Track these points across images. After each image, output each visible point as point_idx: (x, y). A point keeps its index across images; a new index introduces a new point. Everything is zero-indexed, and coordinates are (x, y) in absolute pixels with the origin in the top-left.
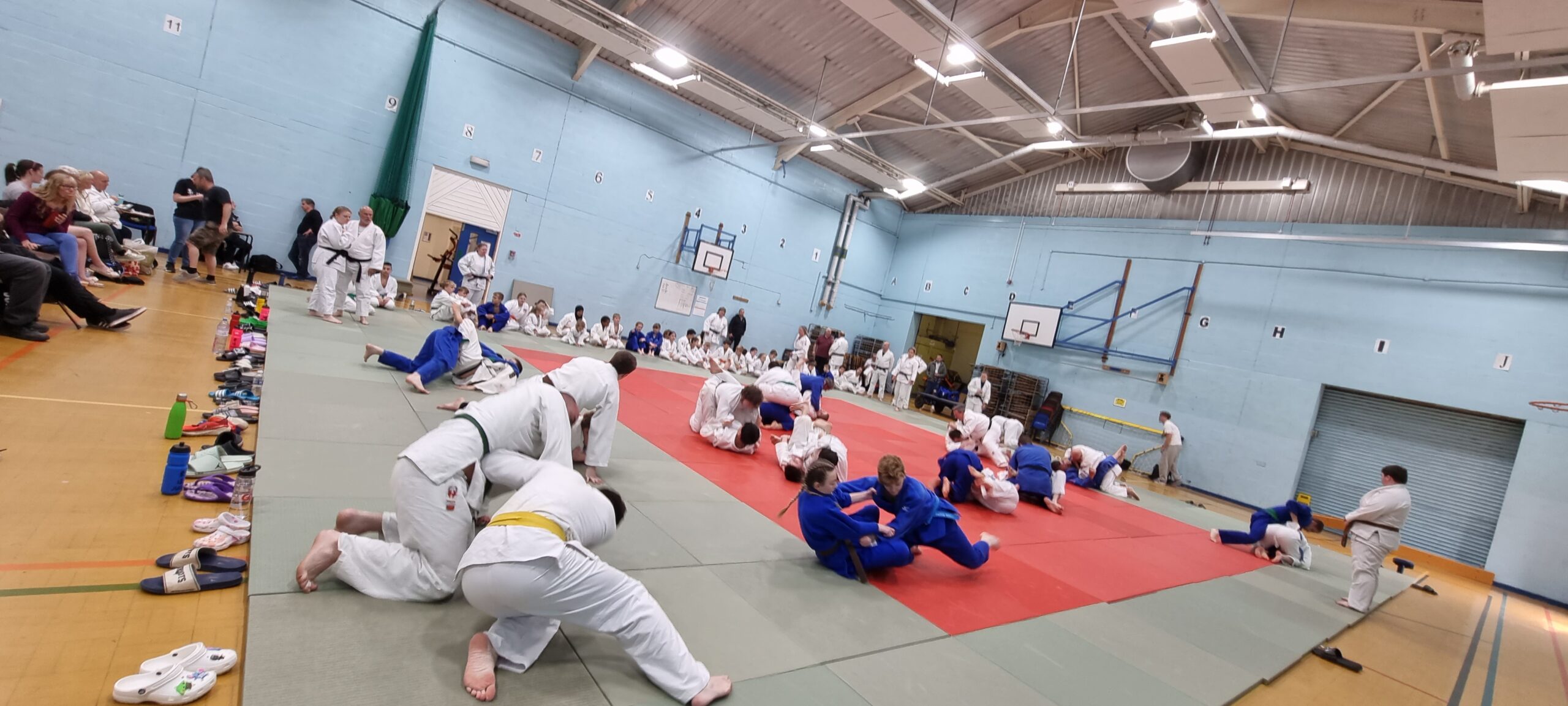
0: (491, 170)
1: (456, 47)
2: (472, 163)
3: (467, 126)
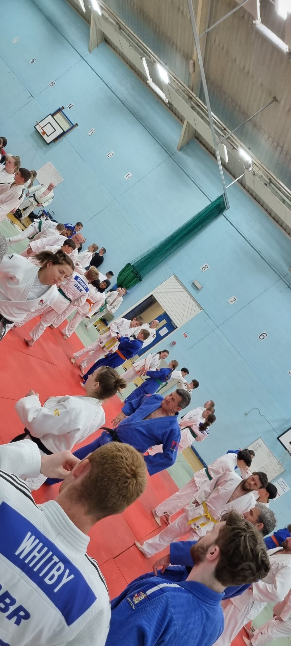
0: (200, 293)
1: (232, 226)
2: (193, 284)
3: (206, 264)
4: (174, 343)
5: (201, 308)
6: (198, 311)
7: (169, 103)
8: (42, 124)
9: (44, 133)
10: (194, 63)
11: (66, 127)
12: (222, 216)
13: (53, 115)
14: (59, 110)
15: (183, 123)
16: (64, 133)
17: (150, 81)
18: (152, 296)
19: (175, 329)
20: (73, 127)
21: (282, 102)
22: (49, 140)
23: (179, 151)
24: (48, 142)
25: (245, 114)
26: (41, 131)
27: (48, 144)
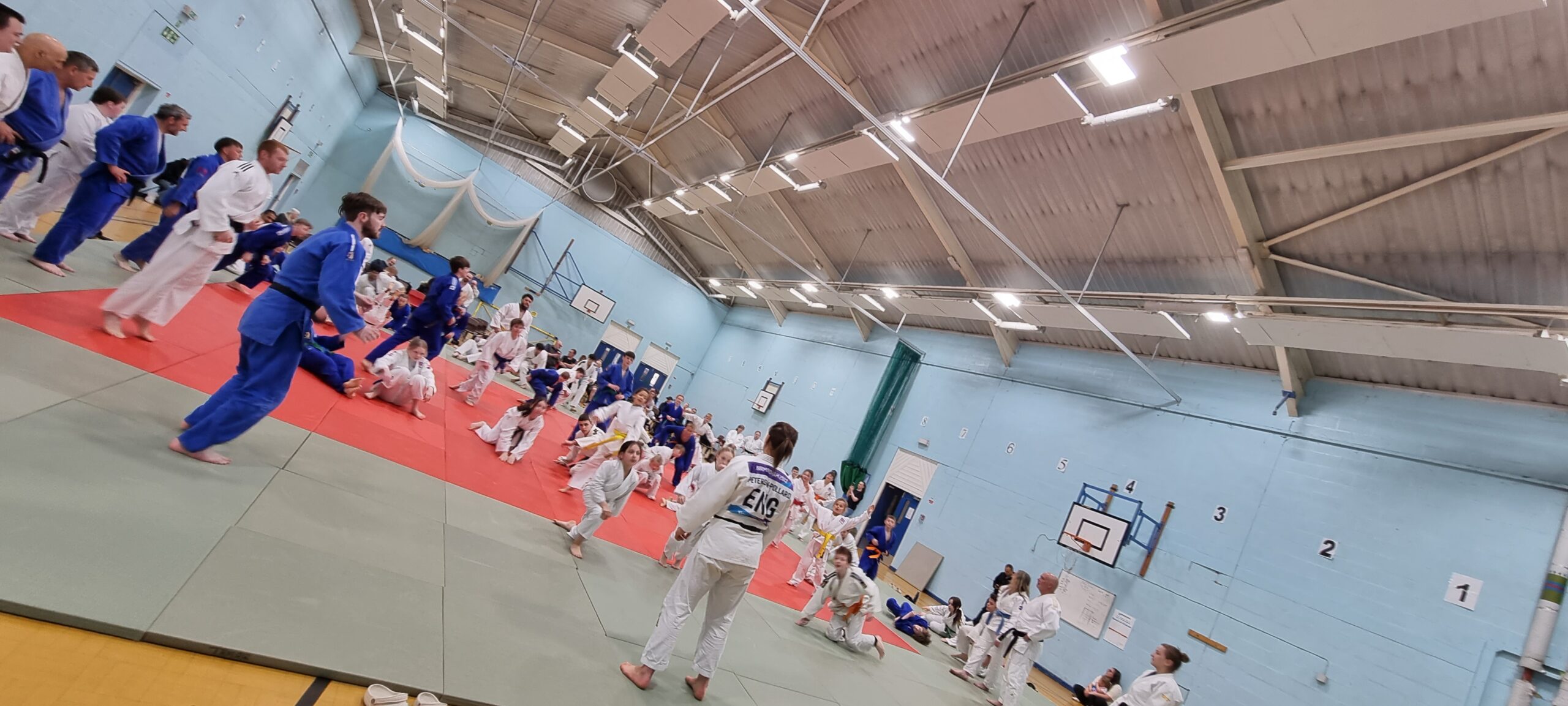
0: (929, 448)
2: (920, 444)
3: (925, 417)
4: (923, 517)
5: (936, 463)
6: (935, 467)
7: (828, 307)
8: (757, 402)
9: (760, 406)
10: (817, 261)
11: (775, 390)
12: (923, 365)
13: (764, 390)
14: (768, 383)
15: (852, 318)
16: (774, 397)
17: (810, 304)
18: (888, 484)
19: (918, 502)
20: (781, 386)
21: (874, 228)
22: (763, 410)
23: (866, 341)
24: (764, 411)
25: (871, 264)
26: (756, 407)
27: (764, 413)
